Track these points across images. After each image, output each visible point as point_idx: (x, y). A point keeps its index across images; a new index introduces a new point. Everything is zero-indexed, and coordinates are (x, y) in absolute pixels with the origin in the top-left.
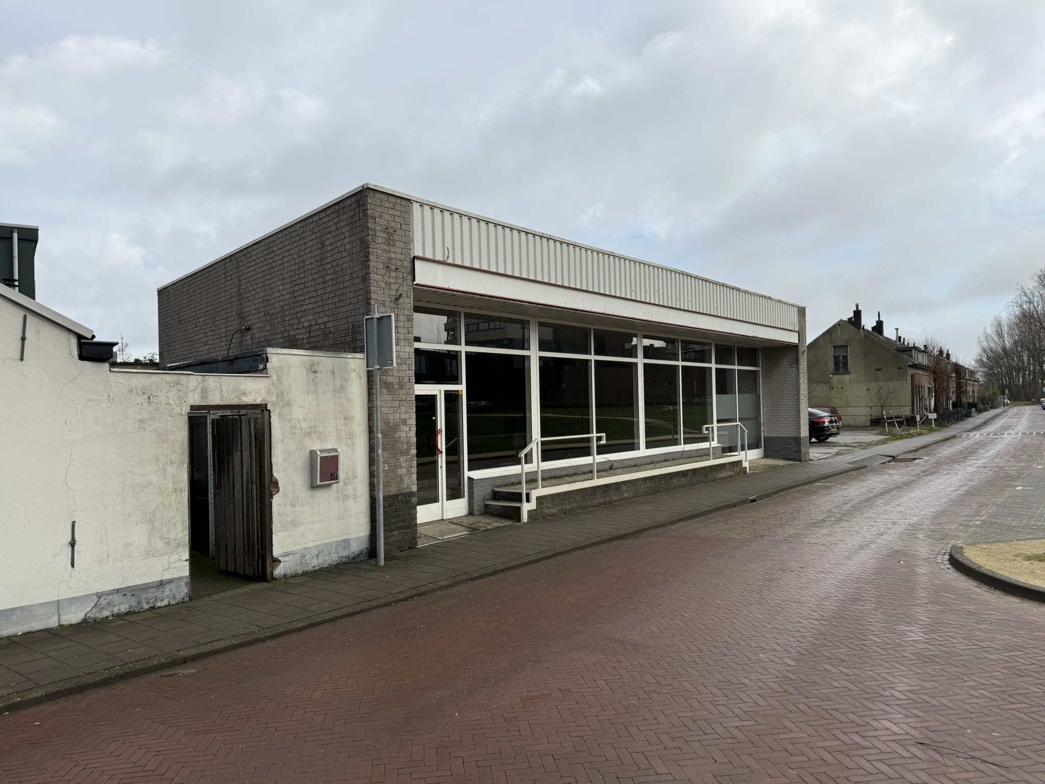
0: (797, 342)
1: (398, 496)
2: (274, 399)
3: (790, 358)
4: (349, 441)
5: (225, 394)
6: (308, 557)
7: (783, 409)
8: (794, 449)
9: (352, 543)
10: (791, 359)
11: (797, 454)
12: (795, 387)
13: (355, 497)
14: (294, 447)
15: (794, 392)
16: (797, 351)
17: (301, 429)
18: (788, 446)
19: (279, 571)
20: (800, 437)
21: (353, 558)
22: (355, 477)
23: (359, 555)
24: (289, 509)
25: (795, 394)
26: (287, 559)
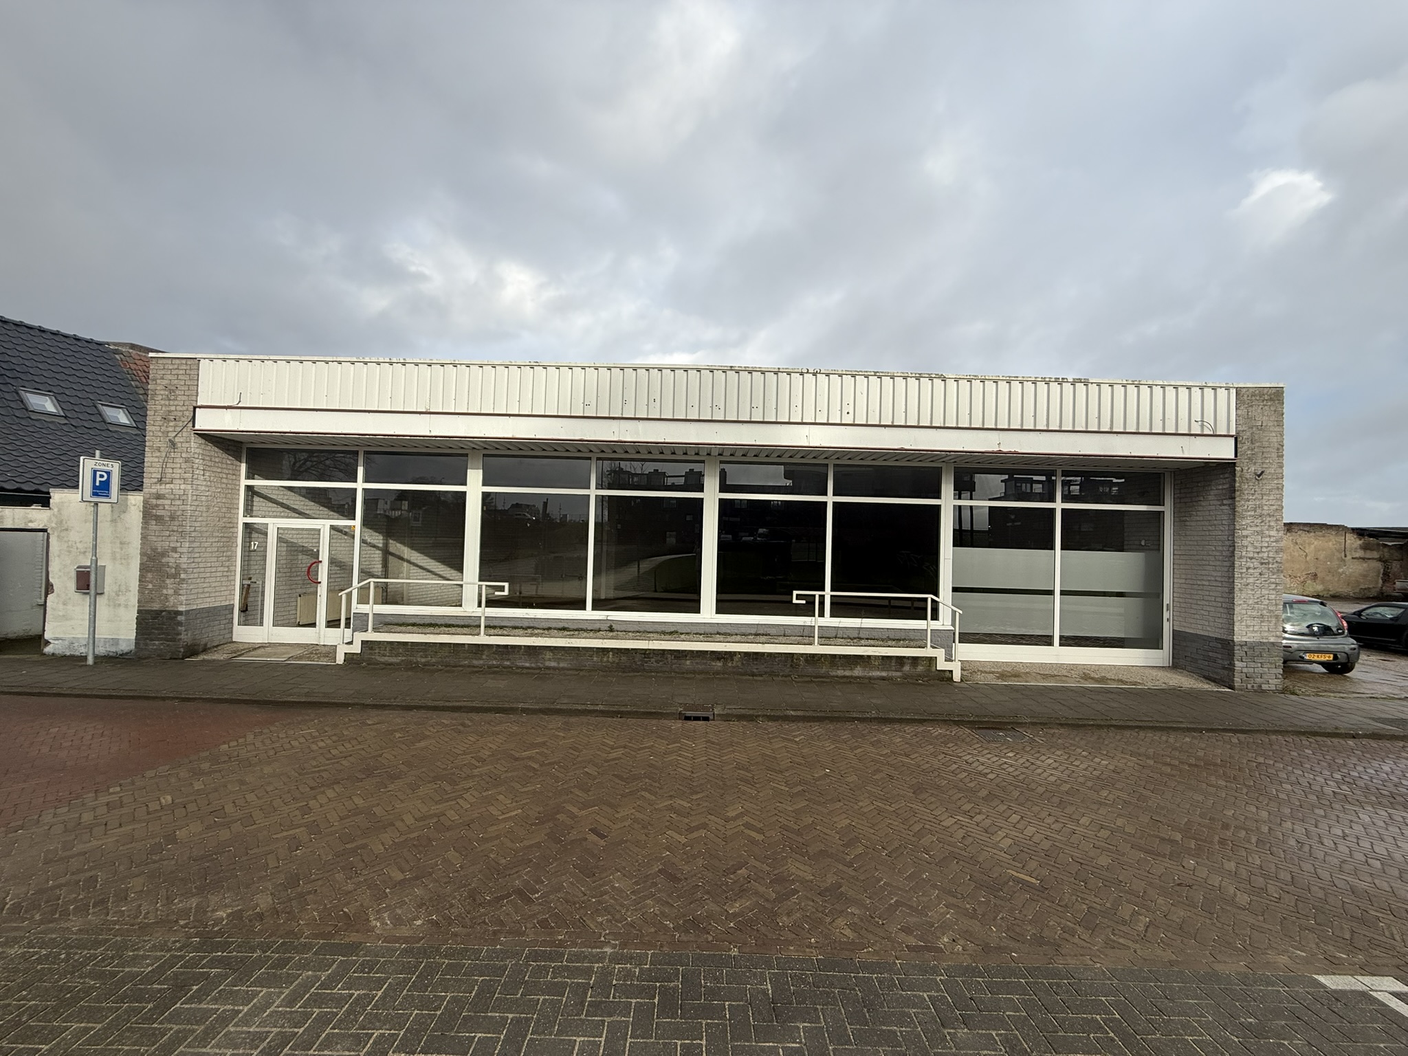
0: (1233, 457)
1: (162, 611)
2: (54, 525)
3: (1221, 487)
4: (123, 561)
5: (16, 521)
6: (76, 644)
7: (1204, 583)
8: (1220, 661)
9: (121, 642)
10: (1222, 489)
11: (1226, 672)
12: (1228, 543)
13: (126, 606)
14: (69, 562)
15: (1224, 554)
16: (1234, 473)
17: (77, 548)
18: (1210, 654)
19: (48, 650)
20: (1233, 641)
21: (121, 655)
22: (128, 590)
23: (127, 654)
24: (61, 606)
25: (1226, 557)
26: (56, 642)
